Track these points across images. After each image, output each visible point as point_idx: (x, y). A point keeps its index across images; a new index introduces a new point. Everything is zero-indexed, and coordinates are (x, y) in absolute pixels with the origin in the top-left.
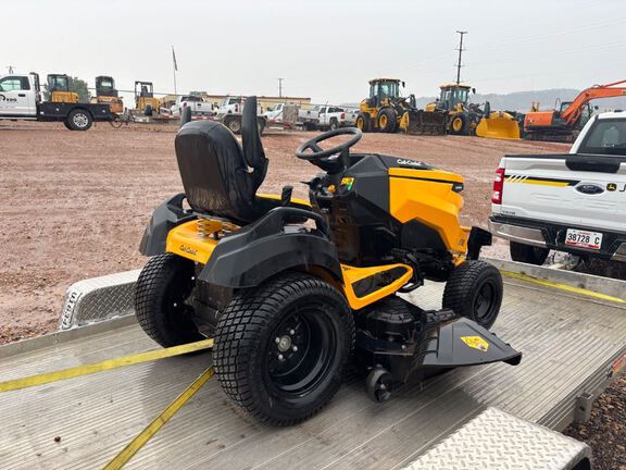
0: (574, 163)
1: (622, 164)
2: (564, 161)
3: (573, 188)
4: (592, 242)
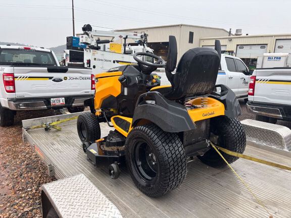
0: (50, 69)
1: (69, 69)
2: (46, 68)
3: (51, 80)
4: (61, 102)
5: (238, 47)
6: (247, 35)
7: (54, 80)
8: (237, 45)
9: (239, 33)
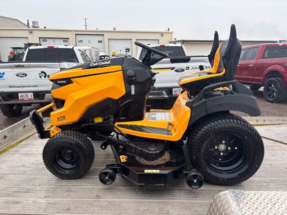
5: (41, 39)
6: (45, 28)
7: (176, 71)
8: (40, 38)
9: (36, 26)
